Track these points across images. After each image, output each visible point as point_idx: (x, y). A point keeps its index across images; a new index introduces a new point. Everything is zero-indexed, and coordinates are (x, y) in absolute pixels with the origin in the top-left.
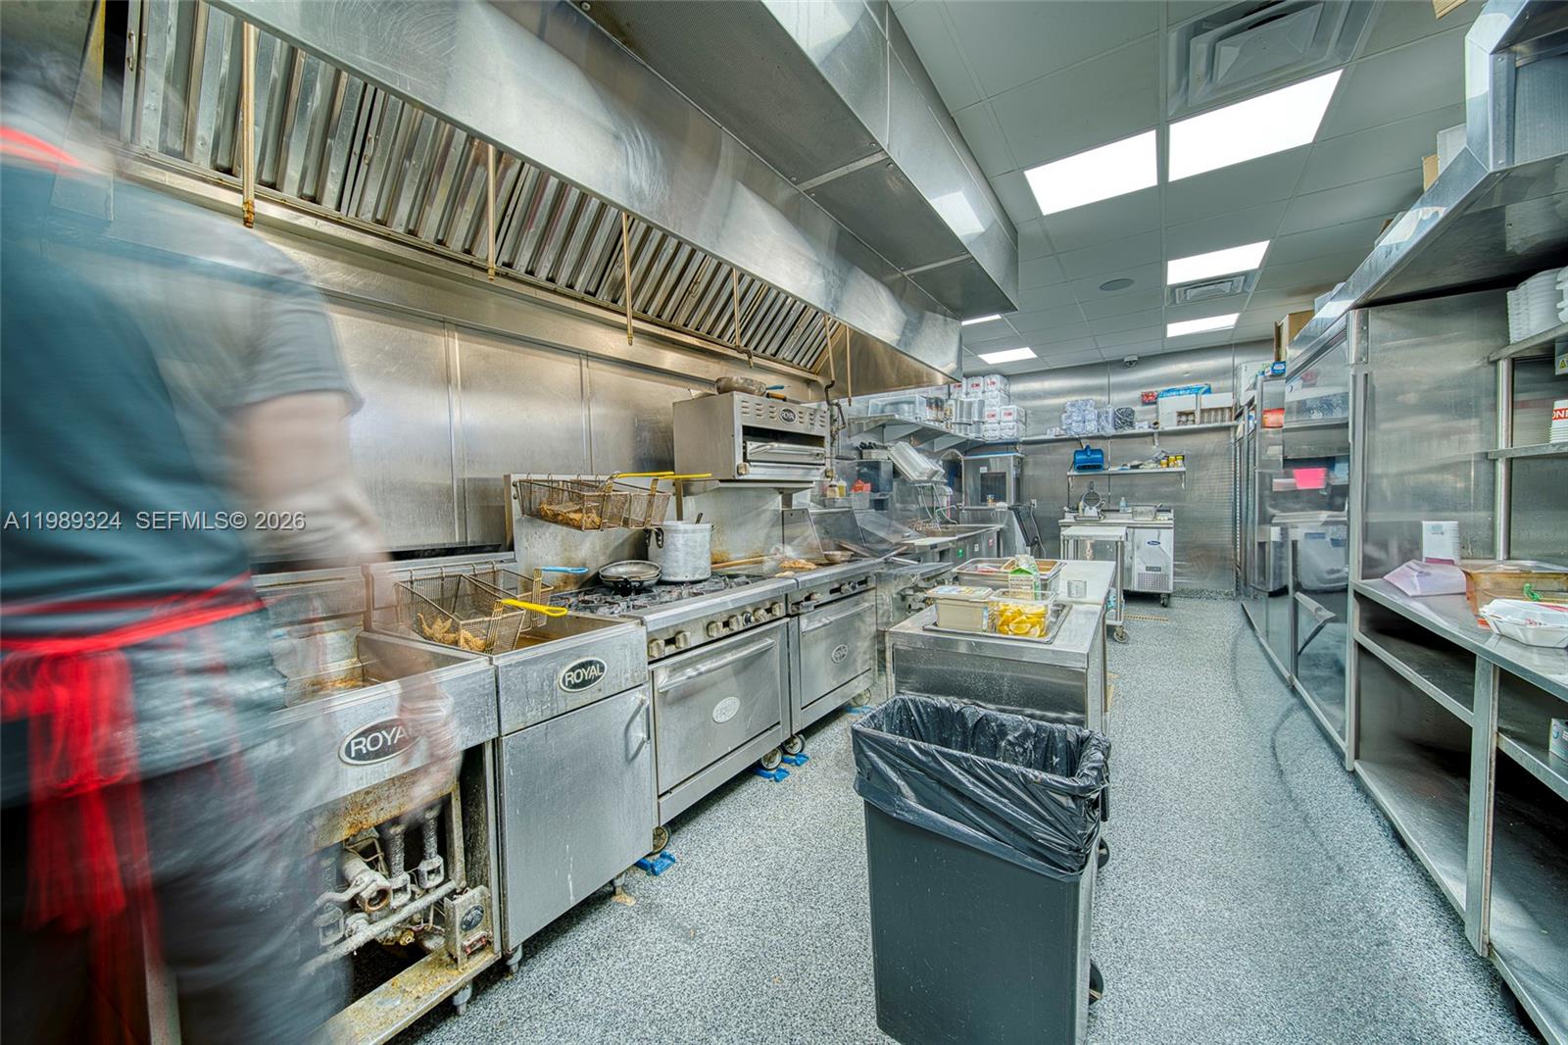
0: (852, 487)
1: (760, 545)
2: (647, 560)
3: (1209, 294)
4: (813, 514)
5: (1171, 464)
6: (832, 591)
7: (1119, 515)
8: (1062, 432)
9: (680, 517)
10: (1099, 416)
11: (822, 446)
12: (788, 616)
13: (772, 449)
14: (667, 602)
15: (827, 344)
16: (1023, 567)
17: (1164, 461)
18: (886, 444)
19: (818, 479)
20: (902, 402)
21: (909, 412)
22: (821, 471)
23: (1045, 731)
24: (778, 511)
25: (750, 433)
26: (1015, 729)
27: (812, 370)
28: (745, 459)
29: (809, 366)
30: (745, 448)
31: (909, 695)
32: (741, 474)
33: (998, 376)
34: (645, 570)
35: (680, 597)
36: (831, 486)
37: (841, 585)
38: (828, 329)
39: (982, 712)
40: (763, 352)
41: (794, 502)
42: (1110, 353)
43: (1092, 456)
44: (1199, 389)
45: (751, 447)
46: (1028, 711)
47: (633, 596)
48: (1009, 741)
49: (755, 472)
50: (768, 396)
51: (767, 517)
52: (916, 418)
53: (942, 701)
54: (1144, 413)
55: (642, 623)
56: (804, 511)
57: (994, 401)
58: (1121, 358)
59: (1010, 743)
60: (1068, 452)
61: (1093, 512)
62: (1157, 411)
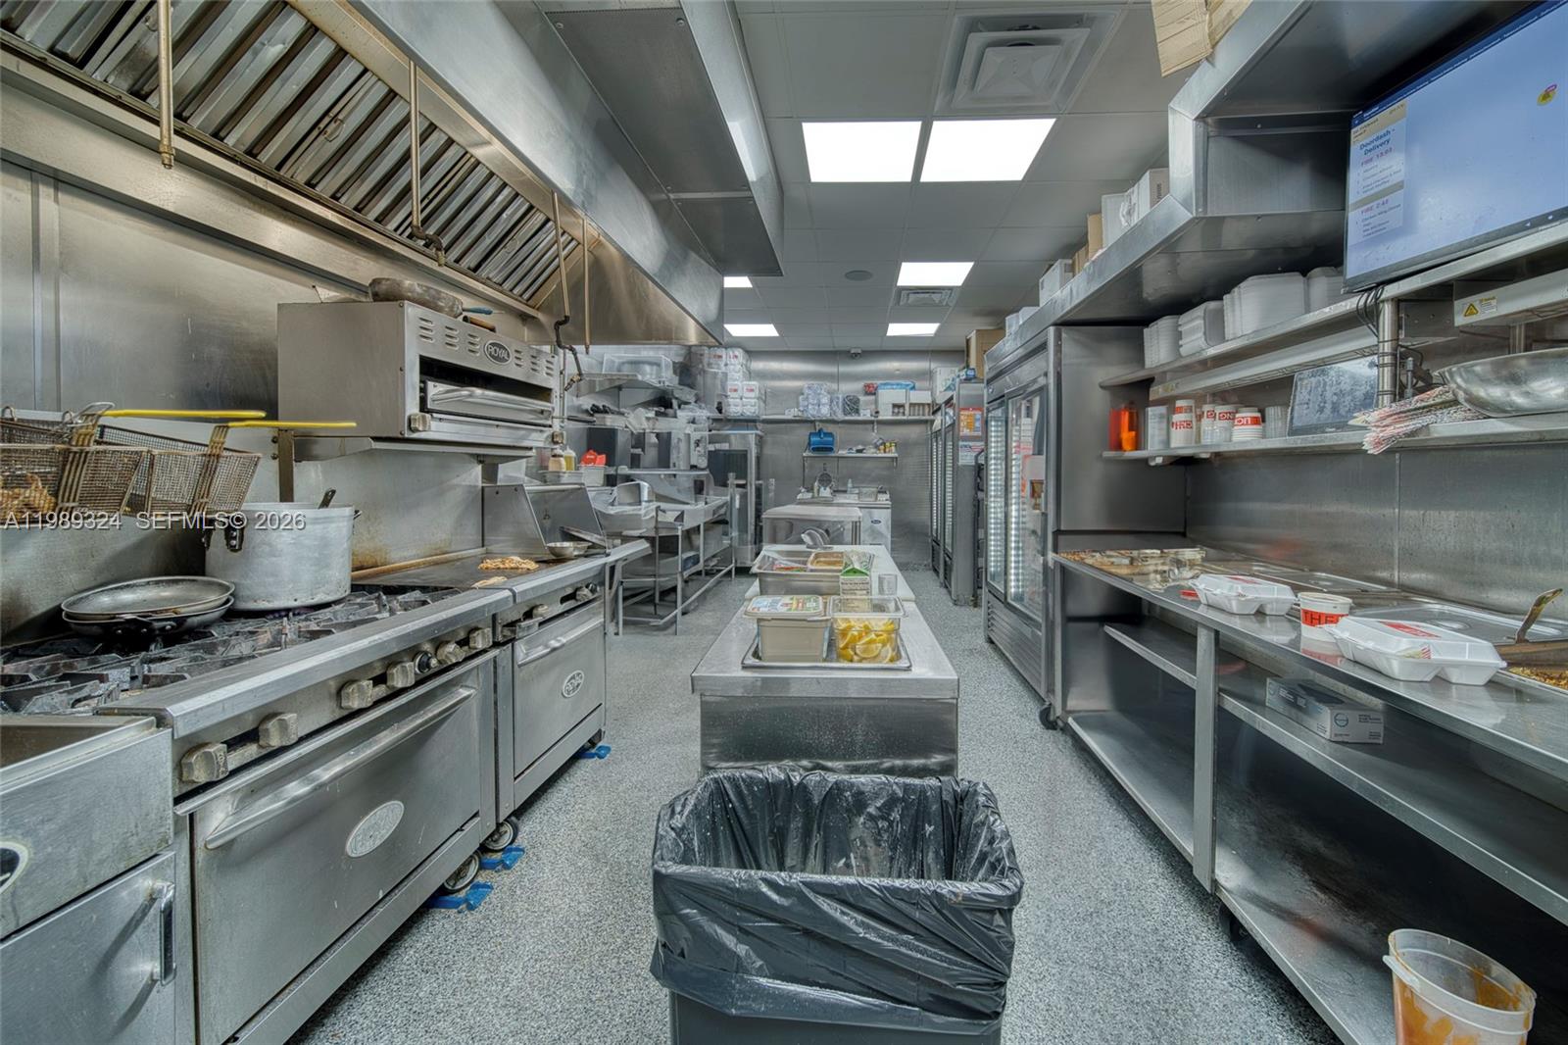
0: (580, 459)
1: (444, 536)
2: (203, 574)
3: (925, 300)
4: (530, 492)
5: (887, 450)
6: (564, 600)
7: (847, 496)
8: (800, 414)
9: (287, 494)
10: (832, 401)
11: (549, 401)
12: (496, 645)
13: (470, 396)
14: (240, 659)
15: (558, 266)
16: (857, 566)
17: (882, 447)
18: (622, 410)
19: (541, 445)
20: (644, 363)
21: (651, 374)
22: (545, 435)
23: (914, 792)
24: (476, 487)
25: (432, 369)
26: (877, 795)
27: (529, 303)
28: (423, 407)
29: (526, 296)
30: (423, 390)
31: (726, 770)
32: (416, 430)
33: (741, 350)
34: (195, 594)
35: (276, 643)
36: (554, 456)
37: (577, 589)
38: (561, 247)
39: (832, 778)
40: (457, 261)
41: (500, 475)
42: (841, 343)
43: (826, 439)
44: (908, 385)
45: (436, 391)
46: (887, 764)
47: (155, 651)
48: (870, 814)
49: (437, 429)
50: (465, 319)
51: (455, 497)
52: (660, 382)
53: (773, 771)
54: (867, 403)
55: (161, 721)
56: (518, 489)
57: (736, 376)
58: (847, 349)
59: (871, 817)
60: (802, 434)
61: (826, 492)
62: (876, 402)
